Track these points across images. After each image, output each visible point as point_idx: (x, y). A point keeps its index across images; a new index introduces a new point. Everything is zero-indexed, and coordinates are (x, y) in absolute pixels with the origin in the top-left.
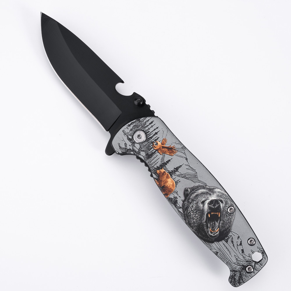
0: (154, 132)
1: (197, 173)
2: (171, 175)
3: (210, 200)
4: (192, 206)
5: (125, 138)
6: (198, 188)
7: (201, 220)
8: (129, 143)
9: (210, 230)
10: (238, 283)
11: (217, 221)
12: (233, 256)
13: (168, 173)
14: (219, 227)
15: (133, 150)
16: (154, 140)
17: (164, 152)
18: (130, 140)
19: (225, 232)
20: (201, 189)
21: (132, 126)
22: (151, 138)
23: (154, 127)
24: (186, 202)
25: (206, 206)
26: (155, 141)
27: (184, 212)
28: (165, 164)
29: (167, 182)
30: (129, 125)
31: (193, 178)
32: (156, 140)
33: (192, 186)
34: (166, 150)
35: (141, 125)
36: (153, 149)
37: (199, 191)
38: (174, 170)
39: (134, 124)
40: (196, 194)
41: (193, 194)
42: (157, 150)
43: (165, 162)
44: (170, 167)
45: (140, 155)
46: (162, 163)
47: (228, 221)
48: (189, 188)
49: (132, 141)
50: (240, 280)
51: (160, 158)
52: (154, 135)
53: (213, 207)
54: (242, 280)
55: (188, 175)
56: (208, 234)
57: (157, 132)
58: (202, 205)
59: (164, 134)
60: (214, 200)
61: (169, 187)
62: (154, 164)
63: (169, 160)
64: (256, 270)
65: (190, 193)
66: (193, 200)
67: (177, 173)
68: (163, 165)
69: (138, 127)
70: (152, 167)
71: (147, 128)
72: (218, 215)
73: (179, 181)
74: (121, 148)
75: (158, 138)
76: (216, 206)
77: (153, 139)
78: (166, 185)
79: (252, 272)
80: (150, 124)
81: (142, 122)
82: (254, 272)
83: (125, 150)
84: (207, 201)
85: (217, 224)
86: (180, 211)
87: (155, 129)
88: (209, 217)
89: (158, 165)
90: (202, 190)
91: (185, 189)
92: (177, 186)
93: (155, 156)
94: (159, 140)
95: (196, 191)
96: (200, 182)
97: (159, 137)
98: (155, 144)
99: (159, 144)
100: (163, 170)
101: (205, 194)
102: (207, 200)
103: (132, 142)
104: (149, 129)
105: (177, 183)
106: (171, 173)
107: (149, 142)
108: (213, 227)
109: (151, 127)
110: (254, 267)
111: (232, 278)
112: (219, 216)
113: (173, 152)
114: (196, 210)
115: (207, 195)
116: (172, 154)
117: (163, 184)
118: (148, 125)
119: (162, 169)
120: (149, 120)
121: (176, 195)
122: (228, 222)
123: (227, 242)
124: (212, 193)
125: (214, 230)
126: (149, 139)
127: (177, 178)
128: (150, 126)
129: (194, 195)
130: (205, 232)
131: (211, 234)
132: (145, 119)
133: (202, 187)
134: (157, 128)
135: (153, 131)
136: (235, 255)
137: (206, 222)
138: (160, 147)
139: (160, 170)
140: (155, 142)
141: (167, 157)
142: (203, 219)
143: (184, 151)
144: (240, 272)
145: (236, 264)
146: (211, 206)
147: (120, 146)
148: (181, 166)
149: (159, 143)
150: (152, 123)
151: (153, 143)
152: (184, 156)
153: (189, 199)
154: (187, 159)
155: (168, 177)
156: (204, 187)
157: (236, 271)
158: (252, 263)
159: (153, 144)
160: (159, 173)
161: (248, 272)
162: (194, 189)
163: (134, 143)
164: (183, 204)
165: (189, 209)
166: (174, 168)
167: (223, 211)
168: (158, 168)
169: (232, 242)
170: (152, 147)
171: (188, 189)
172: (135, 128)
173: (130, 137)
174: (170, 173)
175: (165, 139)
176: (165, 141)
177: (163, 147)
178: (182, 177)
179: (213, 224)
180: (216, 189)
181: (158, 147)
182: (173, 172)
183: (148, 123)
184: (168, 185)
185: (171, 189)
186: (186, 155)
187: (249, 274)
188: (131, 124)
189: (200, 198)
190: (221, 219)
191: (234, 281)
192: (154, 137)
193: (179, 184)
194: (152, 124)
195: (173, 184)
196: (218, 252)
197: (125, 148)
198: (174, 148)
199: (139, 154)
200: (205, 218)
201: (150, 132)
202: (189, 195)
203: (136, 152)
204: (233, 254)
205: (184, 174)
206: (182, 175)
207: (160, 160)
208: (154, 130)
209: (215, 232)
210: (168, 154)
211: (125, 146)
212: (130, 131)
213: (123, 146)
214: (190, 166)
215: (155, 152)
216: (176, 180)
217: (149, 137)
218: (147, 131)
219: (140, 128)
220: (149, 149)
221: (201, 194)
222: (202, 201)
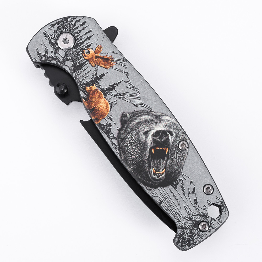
0: (86, 37)
1: (140, 93)
2: (105, 95)
3: (155, 131)
4: (131, 138)
5: (46, 42)
6: (140, 113)
7: (141, 156)
8: (50, 49)
9: (153, 170)
10: (188, 244)
11: (163, 159)
12: (183, 207)
14: (165, 167)
15: (56, 59)
16: (85, 47)
17: (98, 63)
18: (51, 44)
19: (174, 174)
20: (144, 115)
21: (56, 26)
22: (81, 43)
23: (87, 30)
24: (123, 132)
25: (150, 139)
26: (86, 49)
27: (119, 145)
28: (98, 79)
29: (98, 103)
30: (53, 26)
31: (134, 100)
32: (87, 47)
33: (133, 111)
34: (101, 60)
35: (69, 26)
36: (82, 58)
37: (142, 117)
38: (109, 88)
39: (60, 24)
40: (137, 121)
41: (132, 120)
42: (88, 60)
43: (97, 77)
44: (104, 84)
45: (65, 65)
46: (94, 78)
47: (177, 160)
48: (128, 113)
49: (56, 46)
50: (190, 241)
51: (92, 72)
52: (86, 40)
53: (159, 140)
54: (193, 240)
55: (127, 96)
56: (150, 176)
57: (90, 37)
58: (144, 137)
59: (98, 40)
60: (161, 131)
61: (102, 110)
62: (83, 78)
63: (104, 75)
64: (212, 228)
65: (129, 119)
66: (132, 130)
67: (113, 92)
68: (95, 80)
69: (64, 29)
70: (80, 82)
71: (76, 31)
72: (165, 151)
73: (115, 102)
74: (39, 55)
75: (90, 45)
76: (164, 139)
77: (83, 45)
78: (97, 108)
79: (207, 231)
80: (81, 26)
81: (71, 22)
82: (209, 231)
83: (45, 57)
84: (152, 132)
85: (163, 163)
86: (114, 143)
87: (87, 33)
88: (153, 153)
89: (88, 80)
90: (146, 117)
91: (123, 114)
92: (112, 109)
93: (84, 67)
94: (91, 47)
95: (137, 117)
96: (143, 105)
97: (92, 44)
98: (86, 51)
99: (91, 52)
100: (94, 88)
101: (149, 122)
102: (152, 130)
103: (55, 48)
104: (79, 32)
105: (112, 105)
106: (105, 92)
107: (77, 49)
108: (157, 167)
109: (83, 29)
110: (209, 224)
111: (179, 238)
112: (167, 153)
113: (109, 64)
114: (135, 142)
115: (152, 123)
116: (108, 67)
117: (93, 105)
118: (78, 27)
119: (93, 85)
120: (80, 20)
121: (109, 122)
122: (179, 161)
123: (175, 188)
124: (158, 122)
125: (159, 171)
126: (78, 45)
127: (113, 99)
128: (81, 28)
129: (134, 123)
130: (146, 173)
131: (154, 176)
132: (75, 19)
133: (145, 112)
134: (90, 31)
135: (84, 35)
136: (185, 207)
137: (148, 159)
138: (93, 57)
139: (90, 87)
140: (87, 50)
141: (101, 71)
142: (145, 156)
143: (125, 63)
144: (191, 230)
145: (185, 219)
146: (157, 139)
147: (38, 52)
148: (119, 83)
149: (92, 52)
150: (83, 24)
151: (83, 50)
152: (124, 70)
153: (128, 128)
154: (127, 74)
155: (100, 97)
156: (148, 113)
157: (186, 229)
158: (207, 218)
159: (84, 53)
160: (89, 91)
161: (201, 231)
162: (134, 115)
163: (58, 48)
164: (118, 133)
165: (127, 142)
166: (110, 85)
167: (172, 145)
168: (88, 84)
169: (183, 188)
170: (81, 55)
171: (126, 115)
172: (60, 30)
173: (53, 41)
174: (103, 91)
175: (100, 46)
176: (100, 49)
177: (97, 57)
178: (120, 98)
179: (157, 163)
180: (165, 117)
181: (89, 56)
182: (107, 90)
183: (78, 25)
184: (100, 108)
185: (103, 112)
186: (126, 69)
187: (203, 233)
188: (56, 24)
189: (142, 127)
190: (169, 157)
191: (182, 241)
192: (86, 42)
193: (115, 107)
194: (84, 26)
195: (107, 106)
196: (162, 201)
197: (46, 55)
198: (111, 59)
199: (63, 64)
200: (147, 154)
201: (80, 36)
202: (128, 122)
203: (59, 61)
204: (182, 204)
205: (122, 94)
206: (120, 95)
207: (91, 74)
208: (85, 34)
209: (159, 173)
210: (103, 66)
211: (45, 53)
212: (54, 32)
213: (43, 52)
214: (131, 84)
215: (85, 62)
216: (112, 101)
217: (79, 42)
218: (77, 35)
219: (68, 30)
220: (77, 58)
221: (144, 122)
222: (144, 131)
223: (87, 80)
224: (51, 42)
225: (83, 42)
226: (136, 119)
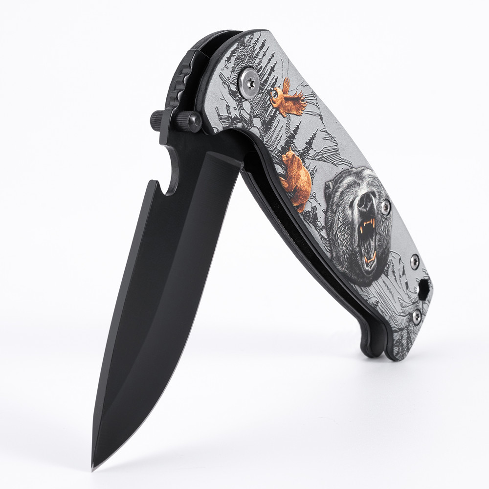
0: (269, 68)
1: (337, 143)
3: (359, 198)
4: (339, 219)
5: (226, 92)
6: (342, 176)
8: (233, 103)
9: (365, 259)
11: (372, 238)
12: (397, 300)
13: (298, 156)
14: (375, 250)
15: (241, 119)
16: (272, 87)
17: (289, 110)
18: (232, 94)
19: (384, 256)
20: (346, 176)
21: (233, 59)
22: (266, 81)
23: (268, 56)
24: (329, 214)
25: (356, 212)
26: (272, 89)
27: (328, 235)
28: (293, 137)
29: (299, 177)
30: (229, 59)
31: (333, 157)
33: (334, 175)
34: (291, 103)
35: (248, 55)
37: (344, 182)
38: (306, 147)
40: (340, 190)
41: (336, 191)
42: (277, 109)
43: (291, 133)
45: (253, 126)
46: (288, 137)
47: (385, 233)
48: (330, 181)
49: (238, 96)
50: (408, 344)
51: (285, 127)
52: (270, 74)
53: (365, 210)
55: (326, 152)
56: (363, 270)
57: (274, 66)
58: (349, 212)
59: (284, 69)
60: (364, 195)
61: (304, 188)
62: (276, 143)
63: (298, 127)
64: (424, 315)
65: (333, 190)
66: (338, 206)
67: (312, 153)
68: (290, 141)
69: (242, 61)
70: (275, 149)
71: (257, 61)
72: (372, 225)
73: (315, 169)
74: (221, 119)
75: (276, 80)
76: (369, 207)
77: (268, 83)
78: (299, 186)
79: (420, 322)
80: (261, 50)
81: (248, 45)
82: (422, 321)
83: (229, 120)
84: (357, 201)
85: (372, 244)
86: (323, 236)
87: (270, 60)
88: (361, 233)
89: (282, 143)
90: (348, 179)
91: (326, 184)
92: (314, 181)
93: (275, 123)
94: (278, 83)
95: (340, 184)
96: (343, 162)
97: (277, 77)
98: (273, 94)
99: (279, 94)
100: (290, 153)
101: (352, 187)
102: (356, 197)
103: (237, 100)
104: (261, 61)
105: (312, 175)
106: (303, 155)
107: (263, 93)
108: (368, 253)
109: (264, 55)
110: (421, 311)
111: (398, 346)
112: (374, 227)
113: (301, 107)
114: (343, 224)
115: (355, 187)
116: (301, 112)
117: (294, 184)
118: (257, 53)
119: (289, 150)
120: (258, 39)
121: (315, 204)
123: (387, 275)
124: (360, 182)
125: (370, 258)
126: (263, 85)
127: (312, 165)
128: (262, 53)
129: (338, 194)
130: (359, 266)
131: (367, 268)
132: (252, 38)
133: (347, 173)
134: (273, 56)
135: (267, 65)
136: (399, 298)
137: (359, 246)
138: (282, 101)
139: (287, 153)
140: (274, 90)
141: (295, 120)
142: (355, 241)
143: (317, 99)
144: (408, 328)
145: (401, 316)
146: (362, 210)
147: (219, 115)
148: (315, 134)
149: (280, 91)
150: (263, 45)
151: (269, 92)
152: (316, 110)
153: (333, 206)
154: (321, 117)
155: (299, 167)
156: (349, 171)
157: (403, 329)
159: (271, 97)
160: (286, 161)
161: (415, 325)
162: (337, 180)
163: (241, 99)
164: (325, 219)
165: (335, 227)
166: (306, 143)
167: (377, 213)
168: (284, 150)
169: (393, 272)
170: (269, 102)
171: (329, 184)
172: (238, 65)
173: (234, 88)
174: (301, 155)
175: (287, 79)
176: (288, 84)
177: (287, 99)
178: (319, 159)
179: (367, 247)
180: (366, 171)
181: (278, 100)
182: (305, 152)
183: (257, 48)
184: (302, 185)
185: (306, 191)
186: (319, 109)
187: (418, 327)
188: (231, 55)
189: (347, 197)
190: (377, 231)
191: (402, 349)
192: (271, 77)
193: (316, 175)
194: (264, 49)
195: (308, 179)
196: (378, 302)
197: (229, 117)
198: (301, 97)
199: (251, 126)
200: (356, 237)
201: (262, 69)
202: (332, 195)
203: (246, 121)
204: (396, 296)
205: (320, 152)
206: (318, 154)
207: (284, 131)
208: (269, 63)
209: (371, 261)
210: (295, 112)
211: (228, 113)
212: (232, 72)
213: (224, 113)
214: (327, 132)
215: (275, 114)
216: (311, 168)
217: (263, 80)
218: (259, 67)
219: (248, 62)
220: (264, 110)
221: (347, 189)
222: (349, 203)
223: (280, 144)
224: (232, 90)
225: (268, 78)
226: (339, 187)
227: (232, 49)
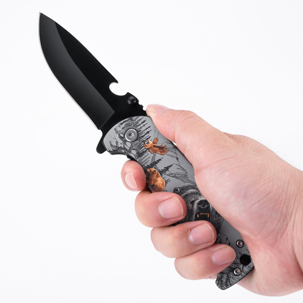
0: (146, 131)
1: (187, 173)
2: (161, 174)
3: (199, 201)
5: (117, 136)
6: (187, 188)
7: (189, 220)
8: (120, 141)
10: (225, 285)
13: (158, 172)
15: (124, 149)
16: (146, 139)
17: (155, 151)
18: (121, 138)
20: (191, 189)
21: (124, 124)
22: (143, 136)
23: (147, 126)
25: (195, 206)
26: (146, 140)
28: (156, 163)
29: (157, 181)
30: (121, 124)
31: (183, 178)
32: (147, 139)
33: (182, 186)
34: (157, 149)
35: (133, 124)
36: (144, 148)
37: (189, 191)
38: (164, 169)
39: (126, 123)
40: (185, 194)
42: (148, 149)
43: (155, 161)
44: (161, 166)
45: (131, 153)
46: (153, 162)
47: (216, 222)
48: (179, 188)
49: (124, 139)
50: (227, 282)
51: (151, 157)
52: (146, 134)
53: (202, 207)
54: (230, 282)
55: (178, 175)
57: (149, 131)
58: (191, 205)
59: (155, 134)
60: (203, 200)
61: (159, 186)
62: (144, 163)
63: (160, 160)
64: (244, 272)
65: (180, 192)
67: (167, 172)
68: (154, 164)
69: (130, 126)
71: (139, 127)
72: (207, 216)
73: (169, 180)
74: (112, 146)
75: (149, 137)
76: (206, 207)
77: (144, 138)
78: (156, 184)
80: (142, 123)
81: (135, 120)
82: (241, 275)
83: (116, 147)
88: (198, 217)
89: (149, 164)
90: (192, 190)
91: (175, 188)
92: (167, 185)
93: (145, 154)
94: (150, 139)
95: (186, 190)
96: (190, 181)
97: (151, 136)
99: (150, 143)
100: (153, 169)
101: (195, 194)
102: (197, 200)
103: (123, 141)
104: (141, 128)
105: (166, 182)
106: (162, 172)
107: (140, 141)
109: (143, 126)
110: (241, 269)
111: (219, 280)
112: (208, 217)
113: (164, 151)
115: (196, 195)
116: (163, 153)
117: (152, 182)
118: (140, 124)
119: (152, 168)
120: (141, 119)
122: (217, 223)
126: (140, 137)
127: (167, 178)
128: (142, 125)
132: (137, 118)
133: (192, 187)
134: (149, 127)
135: (144, 130)
138: (151, 146)
139: (150, 169)
141: (158, 156)
143: (176, 150)
144: (228, 274)
146: (201, 207)
147: (111, 144)
148: (171, 165)
149: (151, 142)
151: (144, 141)
152: (175, 155)
154: (177, 159)
155: (158, 176)
156: (194, 187)
157: (224, 273)
158: (240, 265)
159: (145, 143)
160: (149, 172)
161: (236, 275)
162: (184, 189)
163: (126, 141)
166: (165, 167)
167: (212, 211)
168: (149, 167)
170: (143, 145)
171: (177, 189)
172: (127, 127)
174: (160, 172)
175: (157, 138)
176: (157, 140)
177: (154, 146)
178: (172, 177)
182: (163, 171)
183: (140, 122)
184: (158, 184)
185: (160, 188)
186: (177, 155)
187: (237, 277)
188: (123, 122)
189: (190, 198)
190: (210, 220)
191: (221, 283)
192: (146, 136)
193: (169, 184)
194: (144, 123)
195: (163, 183)
197: (117, 146)
198: (165, 147)
199: (129, 152)
200: (194, 218)
201: (141, 131)
203: (127, 150)
205: (174, 173)
206: (172, 174)
207: (150, 159)
208: (146, 129)
210: (159, 153)
211: (116, 144)
212: (122, 129)
214: (180, 166)
215: (146, 150)
216: (166, 179)
217: (141, 136)
218: (139, 130)
219: (133, 127)
220: (140, 148)
221: (190, 194)
222: (191, 201)
223: (147, 164)
224: (121, 136)
225: (144, 135)
226: (184, 192)
227: (125, 120)
